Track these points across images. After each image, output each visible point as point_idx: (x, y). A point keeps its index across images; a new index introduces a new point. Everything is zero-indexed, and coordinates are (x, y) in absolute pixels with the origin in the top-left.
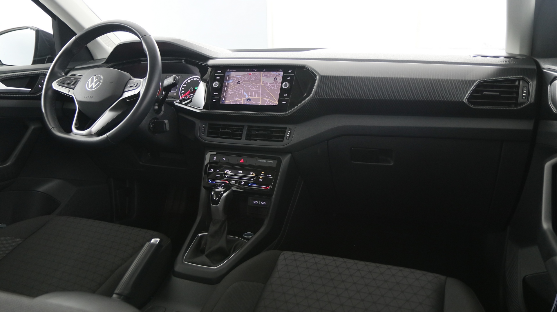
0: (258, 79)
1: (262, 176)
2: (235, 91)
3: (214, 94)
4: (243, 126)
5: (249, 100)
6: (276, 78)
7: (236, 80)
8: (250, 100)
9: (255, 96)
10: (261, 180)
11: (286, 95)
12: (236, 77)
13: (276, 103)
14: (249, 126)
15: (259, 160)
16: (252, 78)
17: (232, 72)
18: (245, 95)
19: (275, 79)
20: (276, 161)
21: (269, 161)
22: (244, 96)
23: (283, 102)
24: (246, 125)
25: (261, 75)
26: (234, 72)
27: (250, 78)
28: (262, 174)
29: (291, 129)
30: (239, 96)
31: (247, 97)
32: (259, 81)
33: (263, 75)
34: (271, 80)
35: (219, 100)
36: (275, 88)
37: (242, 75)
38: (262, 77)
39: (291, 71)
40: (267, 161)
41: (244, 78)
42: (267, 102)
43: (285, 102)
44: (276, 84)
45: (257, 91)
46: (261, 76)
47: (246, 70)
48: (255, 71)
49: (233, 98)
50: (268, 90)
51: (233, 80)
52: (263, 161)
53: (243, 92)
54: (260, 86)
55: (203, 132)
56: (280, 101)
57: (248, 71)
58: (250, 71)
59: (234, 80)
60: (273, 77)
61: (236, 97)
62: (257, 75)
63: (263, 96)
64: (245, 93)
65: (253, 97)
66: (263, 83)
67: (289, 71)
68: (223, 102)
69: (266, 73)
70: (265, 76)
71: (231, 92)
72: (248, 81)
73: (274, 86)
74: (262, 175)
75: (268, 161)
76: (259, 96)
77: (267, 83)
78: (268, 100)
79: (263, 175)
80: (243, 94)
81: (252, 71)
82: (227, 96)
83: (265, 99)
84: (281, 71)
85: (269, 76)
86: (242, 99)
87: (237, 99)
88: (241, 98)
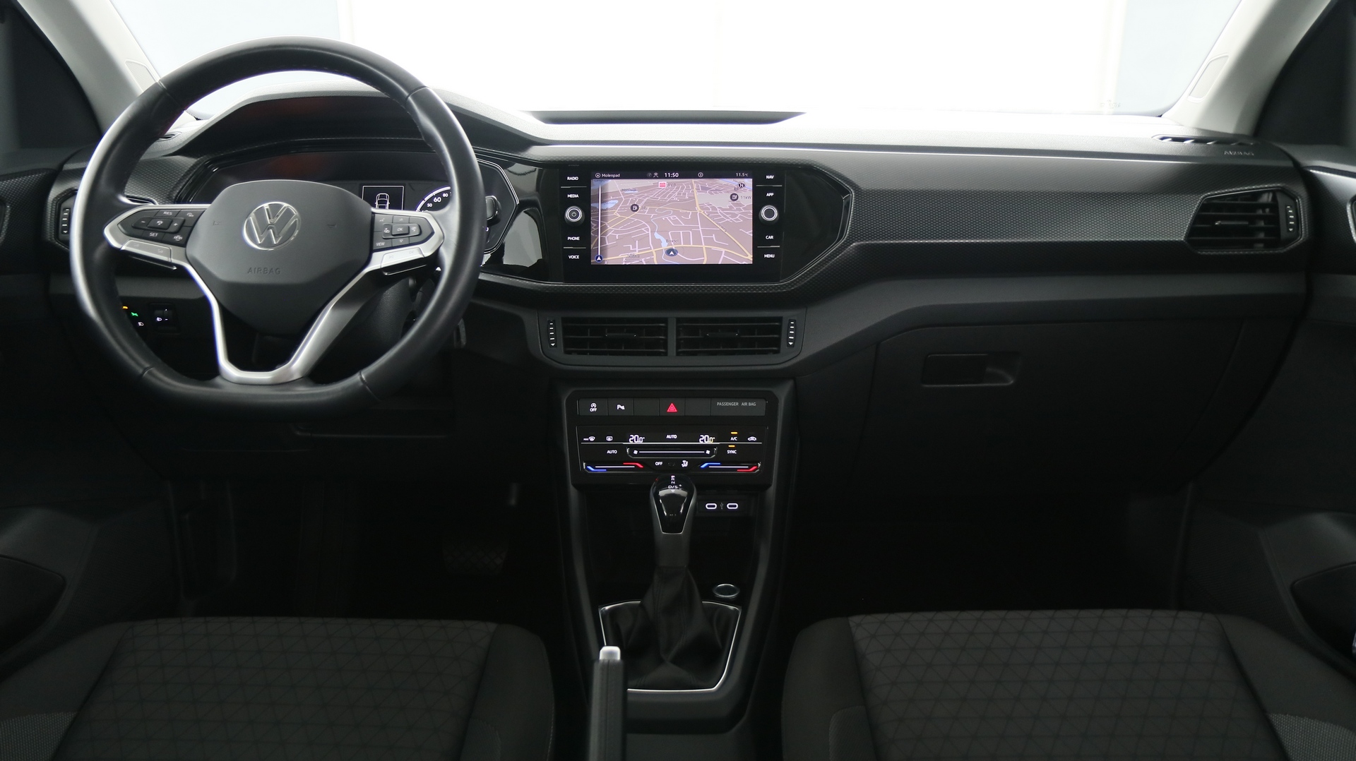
0: (687, 197)
1: (735, 441)
2: (629, 231)
3: (569, 238)
4: (665, 320)
5: (672, 253)
6: (736, 194)
7: (626, 202)
8: (675, 252)
9: (687, 242)
10: (734, 452)
11: (772, 237)
12: (623, 194)
13: (747, 258)
14: (679, 320)
15: (718, 404)
16: (671, 195)
17: (610, 180)
18: (660, 241)
19: (734, 197)
20: (763, 403)
21: (746, 404)
22: (657, 243)
23: (767, 256)
24: (672, 315)
25: (693, 188)
26: (615, 181)
27: (665, 196)
28: (734, 436)
29: (794, 321)
30: (643, 241)
31: (665, 246)
32: (691, 204)
33: (698, 186)
34: (722, 200)
35: (586, 254)
36: (737, 220)
37: (640, 189)
38: (696, 194)
39: (772, 177)
40: (740, 404)
41: (646, 195)
42: (723, 256)
43: (772, 256)
44: (737, 209)
45: (690, 228)
46: (695, 191)
47: (650, 174)
48: (675, 178)
49: (628, 250)
50: (719, 225)
51: (617, 202)
52: (730, 404)
53: (653, 232)
54: (695, 214)
55: (553, 342)
56: (757, 253)
57: (656, 178)
58: (661, 177)
59: (620, 200)
60: (728, 192)
61: (634, 247)
62: (683, 188)
63: (709, 241)
64: (657, 236)
65: (682, 245)
66: (702, 208)
67: (768, 177)
68: (599, 259)
69: (708, 182)
70: (704, 189)
71: (616, 232)
72: (659, 204)
73: (734, 215)
74: (732, 439)
75: (743, 404)
76: (697, 241)
77: (714, 208)
78: (723, 250)
79: (735, 438)
80: (653, 236)
81: (668, 178)
82: (607, 244)
83: (714, 248)
84: (745, 177)
85: (716, 190)
86: (653, 250)
87: (639, 251)
88: (651, 249)
